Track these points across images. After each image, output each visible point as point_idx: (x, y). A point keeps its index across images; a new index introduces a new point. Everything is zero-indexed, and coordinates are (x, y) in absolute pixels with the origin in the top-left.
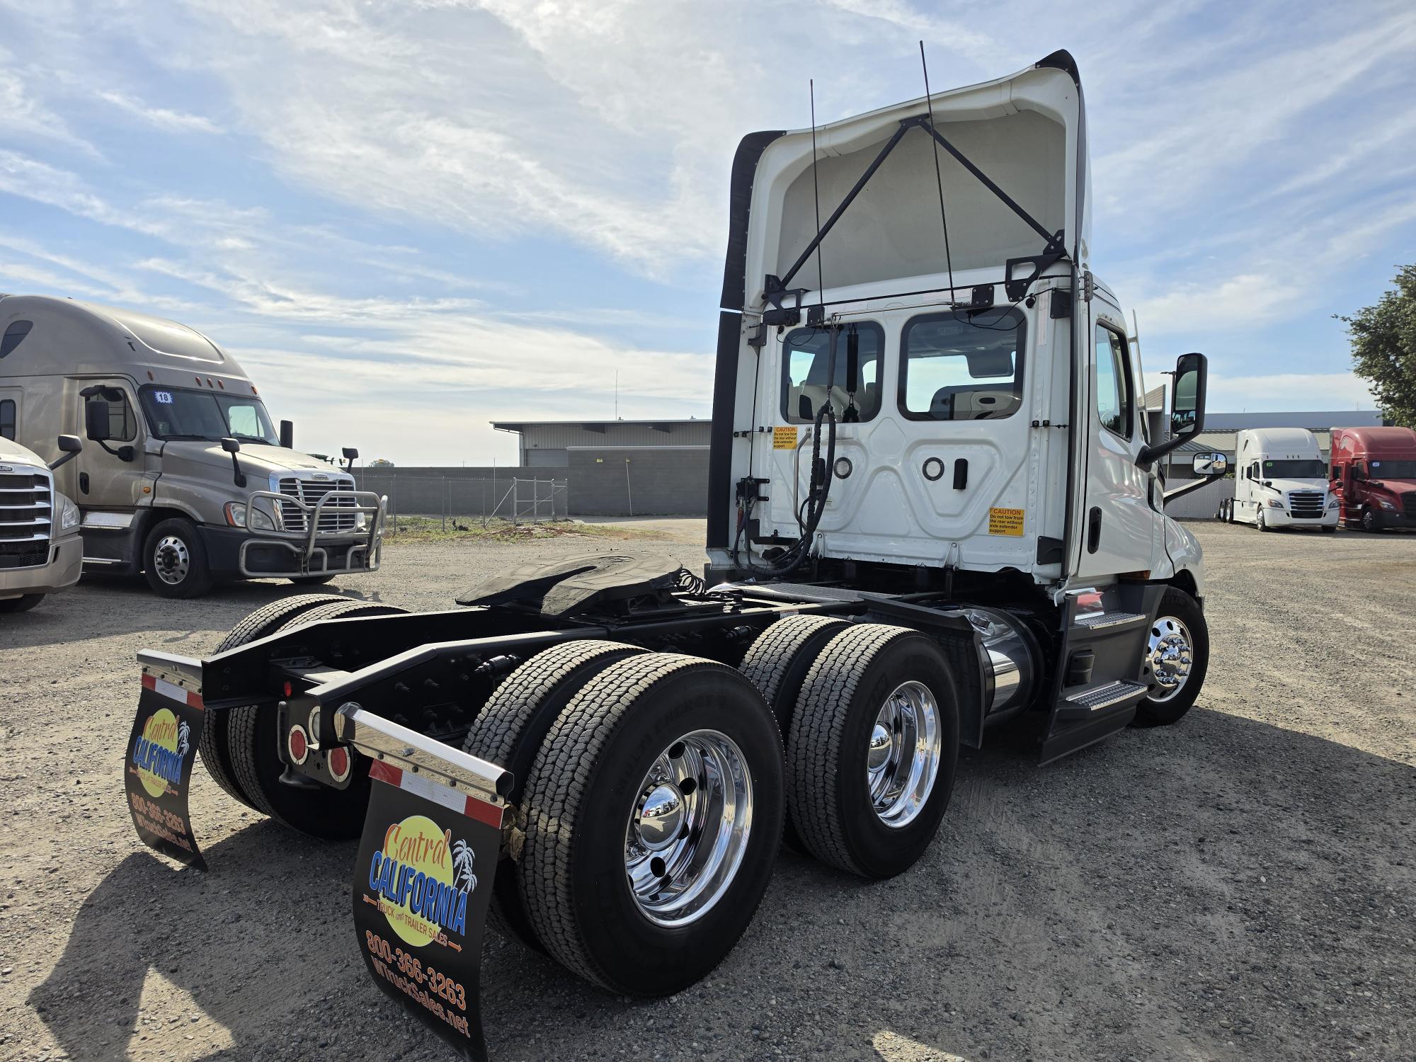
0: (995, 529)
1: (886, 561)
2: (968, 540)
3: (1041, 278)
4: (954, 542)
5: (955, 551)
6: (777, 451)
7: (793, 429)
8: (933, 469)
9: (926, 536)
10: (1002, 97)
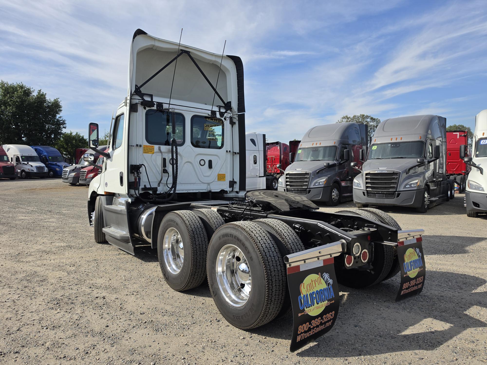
0: (219, 179)
1: (189, 192)
2: (212, 183)
3: (227, 113)
4: (209, 184)
5: (209, 186)
6: (145, 154)
7: (152, 146)
8: (202, 163)
9: (201, 183)
10: (213, 59)
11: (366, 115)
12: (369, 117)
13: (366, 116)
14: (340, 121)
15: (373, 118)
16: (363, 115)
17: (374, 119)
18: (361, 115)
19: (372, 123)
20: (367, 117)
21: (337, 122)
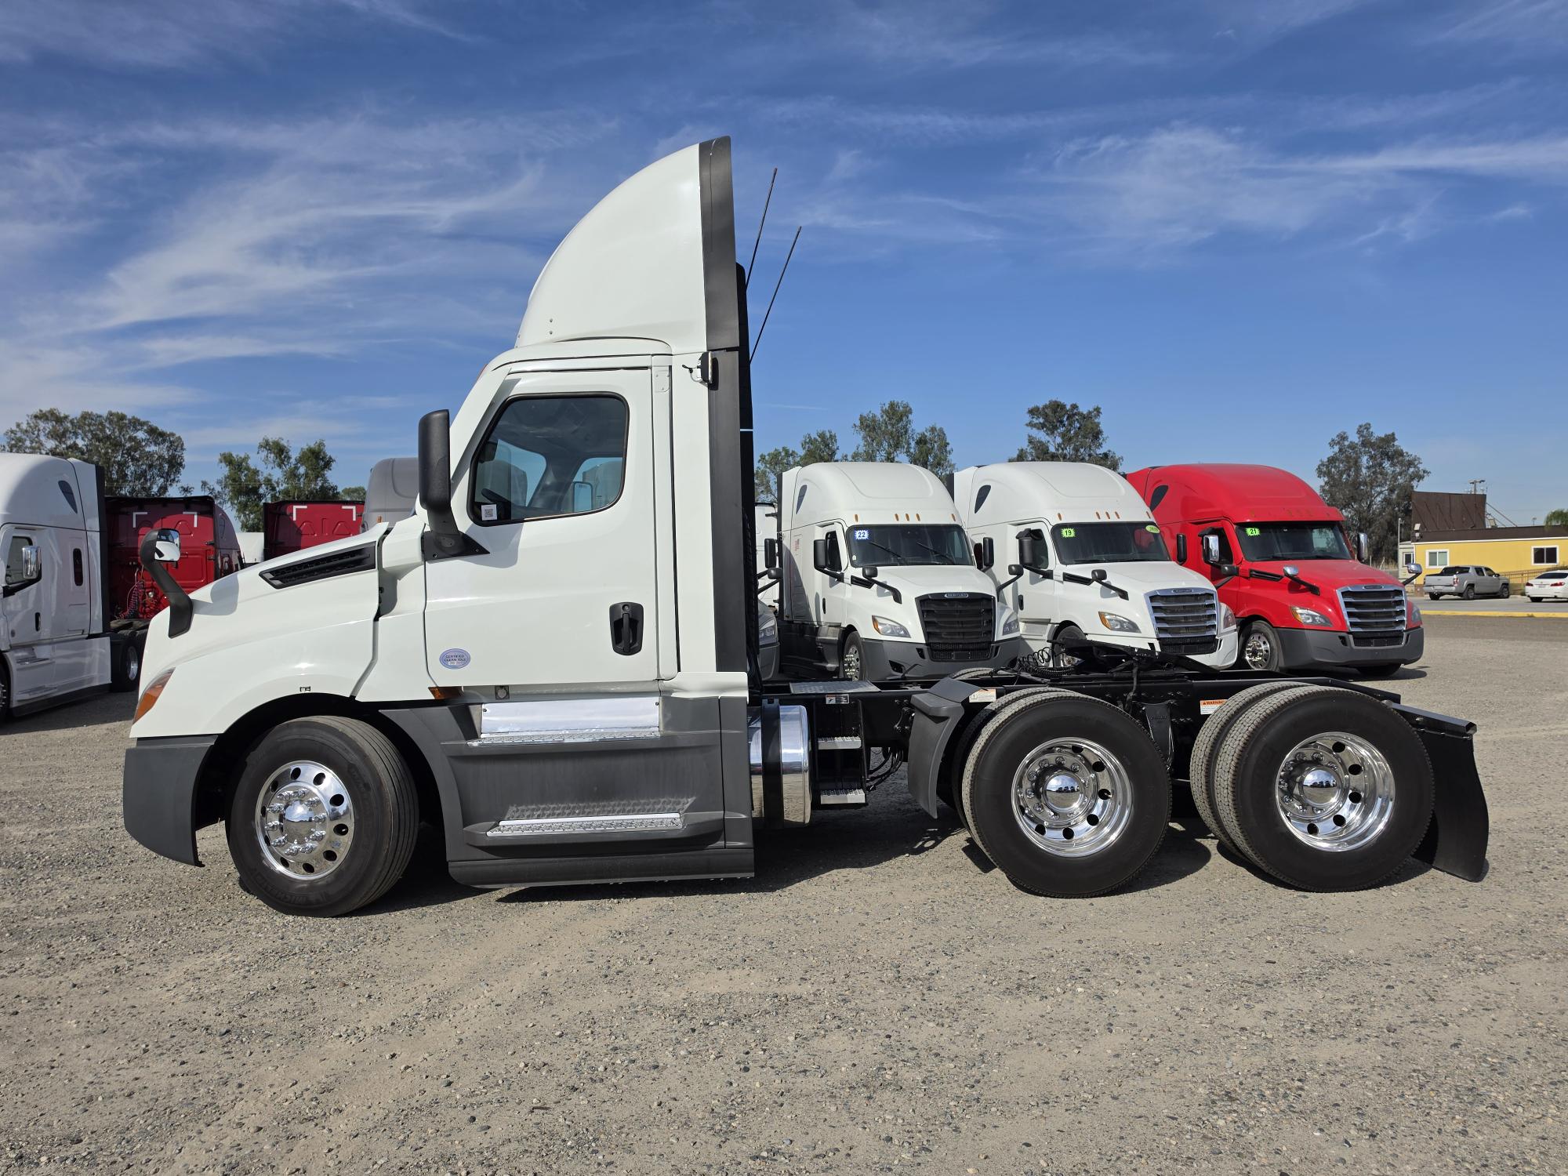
11: (129, 417)
12: (142, 424)
13: (129, 420)
14: (24, 426)
15: (157, 429)
16: (122, 417)
17: (162, 434)
18: (111, 414)
19: (152, 448)
20: (134, 423)
21: (14, 428)
